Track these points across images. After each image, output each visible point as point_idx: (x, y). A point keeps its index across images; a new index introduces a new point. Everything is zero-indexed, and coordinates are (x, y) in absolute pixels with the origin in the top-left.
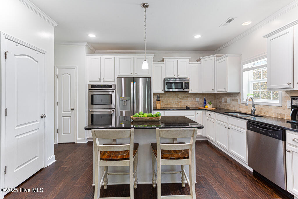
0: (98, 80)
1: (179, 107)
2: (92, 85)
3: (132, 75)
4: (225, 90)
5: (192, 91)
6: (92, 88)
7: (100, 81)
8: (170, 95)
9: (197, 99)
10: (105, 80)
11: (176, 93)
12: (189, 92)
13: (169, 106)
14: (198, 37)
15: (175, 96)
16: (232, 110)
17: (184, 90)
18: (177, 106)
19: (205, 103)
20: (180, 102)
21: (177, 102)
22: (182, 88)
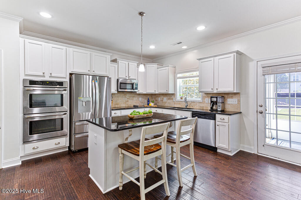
0: (42, 74)
1: (126, 106)
2: (30, 81)
3: (89, 72)
4: (166, 92)
5: (139, 92)
6: (30, 84)
7: (44, 76)
8: (119, 95)
9: (140, 99)
10: (53, 75)
11: (124, 93)
12: (137, 93)
13: (118, 106)
14: (152, 47)
15: (123, 96)
16: (168, 106)
17: (134, 91)
18: (125, 106)
19: (148, 101)
20: (128, 101)
21: (125, 102)
22: (133, 89)
